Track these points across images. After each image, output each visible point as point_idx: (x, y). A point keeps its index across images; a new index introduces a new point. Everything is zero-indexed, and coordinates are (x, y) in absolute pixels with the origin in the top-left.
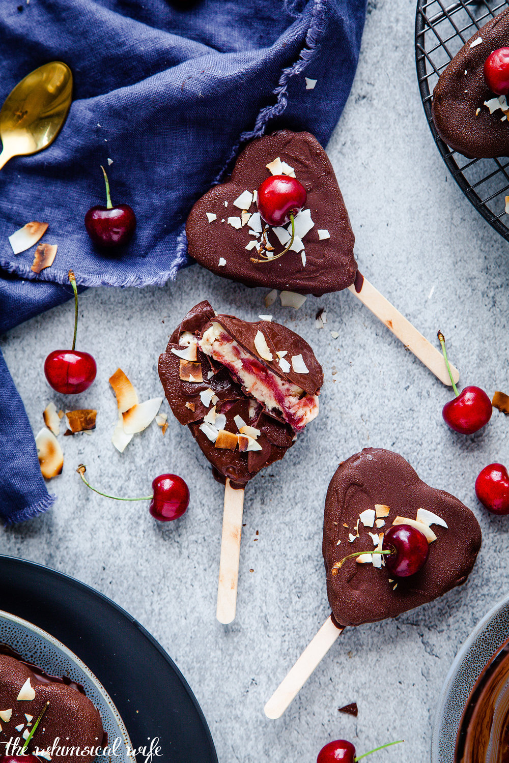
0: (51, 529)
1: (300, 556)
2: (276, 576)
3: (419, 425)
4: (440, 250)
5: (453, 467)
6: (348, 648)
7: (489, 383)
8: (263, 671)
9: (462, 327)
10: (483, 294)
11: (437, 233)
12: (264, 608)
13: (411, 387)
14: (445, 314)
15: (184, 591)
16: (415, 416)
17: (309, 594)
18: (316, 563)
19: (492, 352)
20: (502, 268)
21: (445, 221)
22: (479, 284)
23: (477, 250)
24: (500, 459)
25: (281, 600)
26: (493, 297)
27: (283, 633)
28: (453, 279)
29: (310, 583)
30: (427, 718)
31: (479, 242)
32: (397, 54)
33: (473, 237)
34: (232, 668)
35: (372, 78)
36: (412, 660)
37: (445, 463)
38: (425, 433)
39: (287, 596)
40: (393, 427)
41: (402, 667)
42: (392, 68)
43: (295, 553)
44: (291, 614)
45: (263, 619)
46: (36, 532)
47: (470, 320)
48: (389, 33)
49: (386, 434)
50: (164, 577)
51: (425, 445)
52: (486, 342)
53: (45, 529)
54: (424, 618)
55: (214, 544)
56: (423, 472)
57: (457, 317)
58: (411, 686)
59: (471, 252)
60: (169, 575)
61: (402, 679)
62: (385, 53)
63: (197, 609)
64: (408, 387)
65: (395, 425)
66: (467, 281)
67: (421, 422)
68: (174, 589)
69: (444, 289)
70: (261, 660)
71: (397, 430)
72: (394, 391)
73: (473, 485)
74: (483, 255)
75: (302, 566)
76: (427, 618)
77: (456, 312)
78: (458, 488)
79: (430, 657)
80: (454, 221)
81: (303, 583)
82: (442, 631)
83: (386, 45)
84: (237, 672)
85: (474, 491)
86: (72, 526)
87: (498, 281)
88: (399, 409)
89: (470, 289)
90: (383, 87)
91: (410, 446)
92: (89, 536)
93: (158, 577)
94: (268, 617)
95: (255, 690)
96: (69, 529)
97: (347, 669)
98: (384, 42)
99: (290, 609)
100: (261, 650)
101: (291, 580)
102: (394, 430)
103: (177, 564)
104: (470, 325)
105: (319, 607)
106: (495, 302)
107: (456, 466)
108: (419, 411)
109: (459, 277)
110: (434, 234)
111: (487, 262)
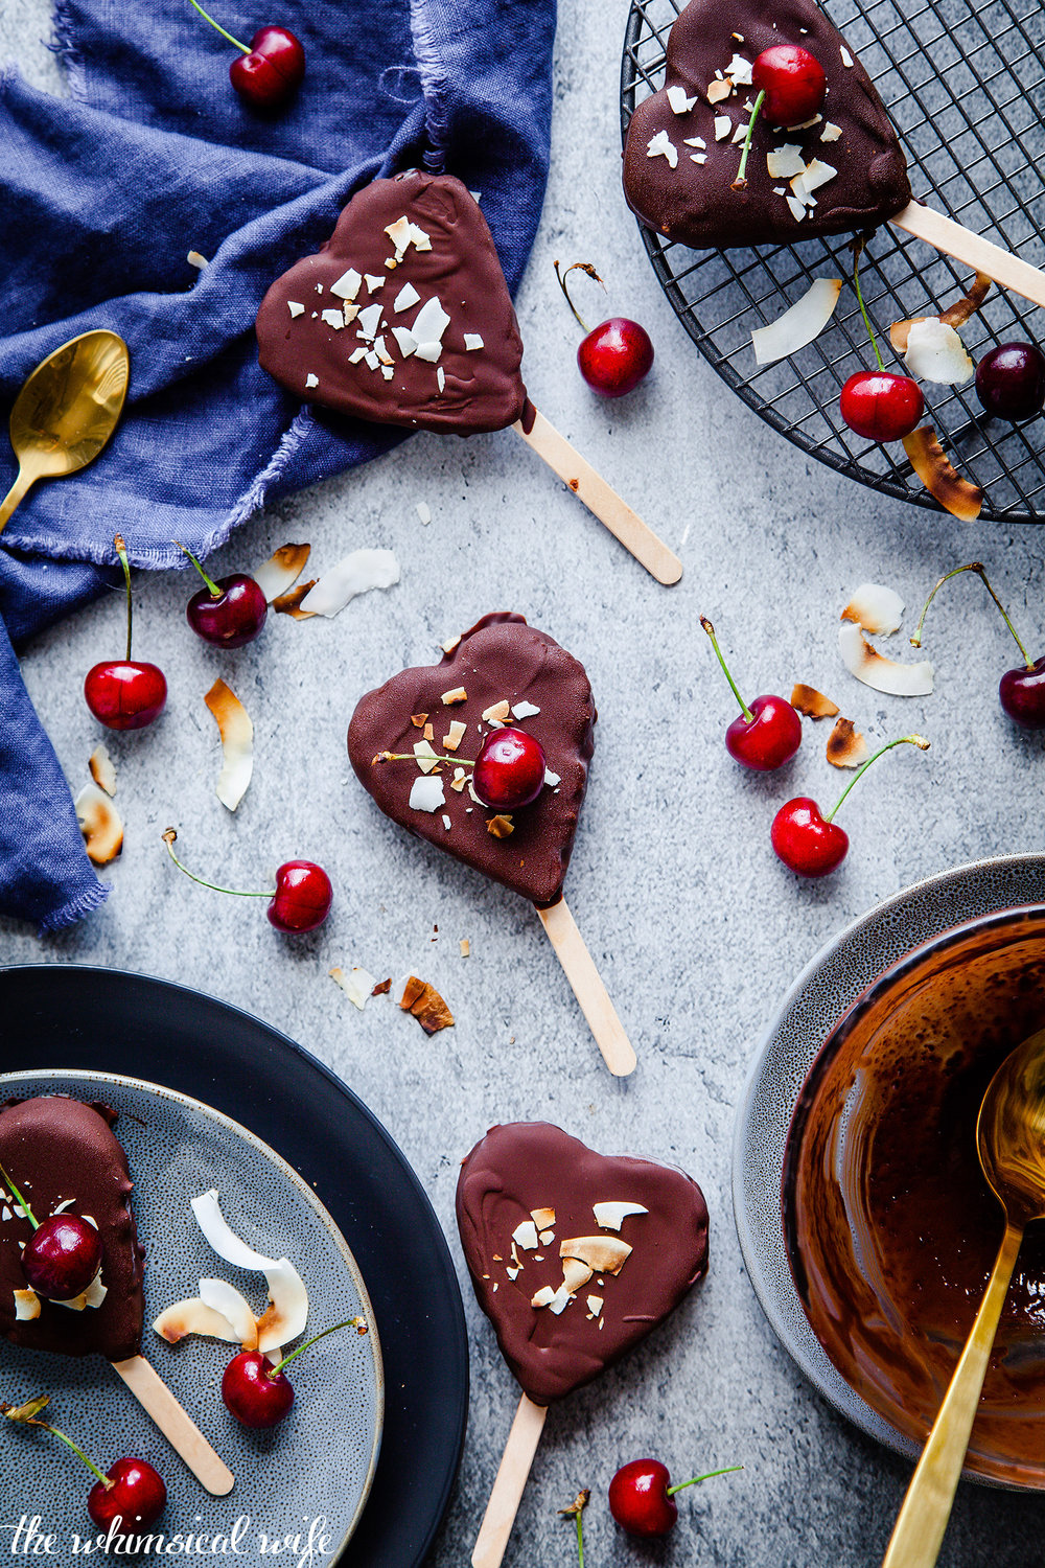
0: (113, 942)
1: (504, 961)
2: (469, 993)
3: (678, 744)
4: (694, 467)
5: (736, 807)
6: (589, 1099)
7: (785, 671)
8: (458, 1143)
9: (736, 586)
10: (767, 532)
11: (689, 440)
12: (454, 1046)
13: (663, 685)
14: (710, 568)
15: (327, 1027)
16: (670, 730)
17: (522, 1018)
18: (530, 970)
19: (786, 622)
20: (795, 489)
21: (700, 421)
22: (760, 517)
23: (754, 463)
24: (808, 789)
25: (479, 1031)
26: (783, 536)
27: (486, 1082)
28: (718, 512)
29: (523, 1002)
30: (719, 1201)
31: (756, 451)
32: (608, 161)
33: (746, 444)
34: (410, 1141)
35: (572, 202)
36: (690, 1112)
37: (723, 801)
38: (688, 755)
39: (489, 1023)
40: (638, 750)
41: (674, 1123)
42: (602, 183)
43: (496, 956)
44: (496, 1052)
45: (454, 1062)
46: (90, 949)
47: (749, 574)
48: (594, 129)
49: (628, 762)
50: (294, 1007)
51: (689, 775)
52: (776, 607)
53: (103, 943)
54: (704, 1045)
55: (369, 949)
56: (689, 818)
57: (728, 572)
58: (691, 1153)
59: (744, 467)
60: (302, 1002)
61: (676, 1142)
62: (590, 160)
63: (349, 1054)
64: (658, 685)
65: (641, 746)
66: (740, 513)
67: (681, 739)
68: (312, 1024)
69: (706, 528)
70: (454, 1125)
71: (645, 754)
72: (636, 694)
73: (768, 832)
74: (762, 471)
75: (509, 976)
76: (709, 1045)
77: (726, 564)
78: (745, 839)
79: (718, 1105)
80: (714, 421)
81: (512, 1002)
82: (734, 1064)
83: (591, 147)
84: (418, 1147)
85: (770, 842)
86: (146, 936)
87: (789, 511)
88: (646, 722)
89: (745, 525)
90: (590, 214)
91: (667, 778)
92: (174, 950)
93: (286, 1007)
94: (461, 1058)
95: (447, 1173)
96: (142, 941)
97: (588, 1132)
98: (587, 144)
99: (495, 1044)
100: (453, 1111)
101: (493, 999)
102: (640, 754)
103: (314, 986)
104: (749, 583)
105: (539, 1038)
106: (786, 543)
107: (740, 804)
108: (678, 723)
109: (728, 507)
110: (684, 443)
111: (770, 480)
